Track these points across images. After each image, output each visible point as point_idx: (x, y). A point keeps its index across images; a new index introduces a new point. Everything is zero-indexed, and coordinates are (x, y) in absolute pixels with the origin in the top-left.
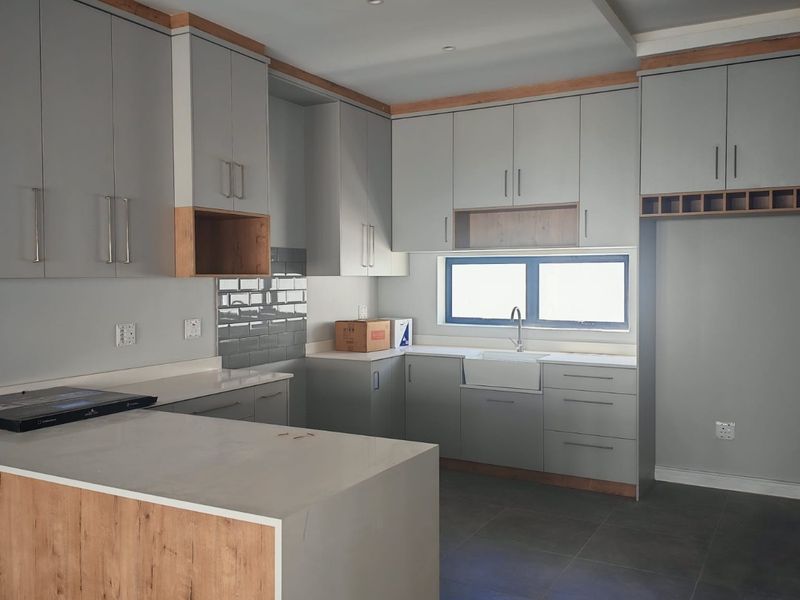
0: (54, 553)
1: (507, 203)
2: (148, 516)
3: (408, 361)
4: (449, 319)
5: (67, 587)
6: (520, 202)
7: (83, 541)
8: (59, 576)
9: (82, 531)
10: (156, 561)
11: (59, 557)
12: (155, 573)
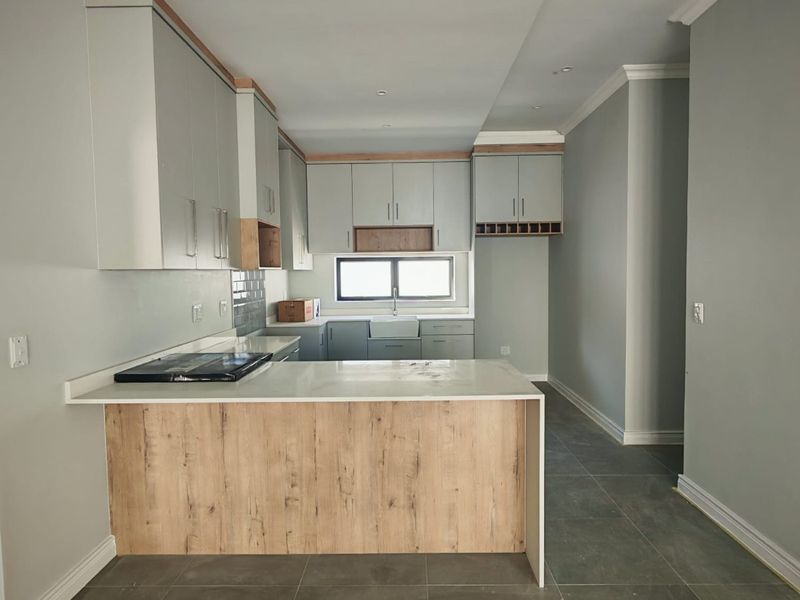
0: (287, 459)
1: (389, 223)
2: (379, 420)
3: (329, 326)
4: (340, 298)
5: (301, 480)
6: (397, 223)
7: (318, 447)
8: (293, 475)
9: (317, 439)
10: (387, 447)
11: (293, 462)
12: (386, 454)
